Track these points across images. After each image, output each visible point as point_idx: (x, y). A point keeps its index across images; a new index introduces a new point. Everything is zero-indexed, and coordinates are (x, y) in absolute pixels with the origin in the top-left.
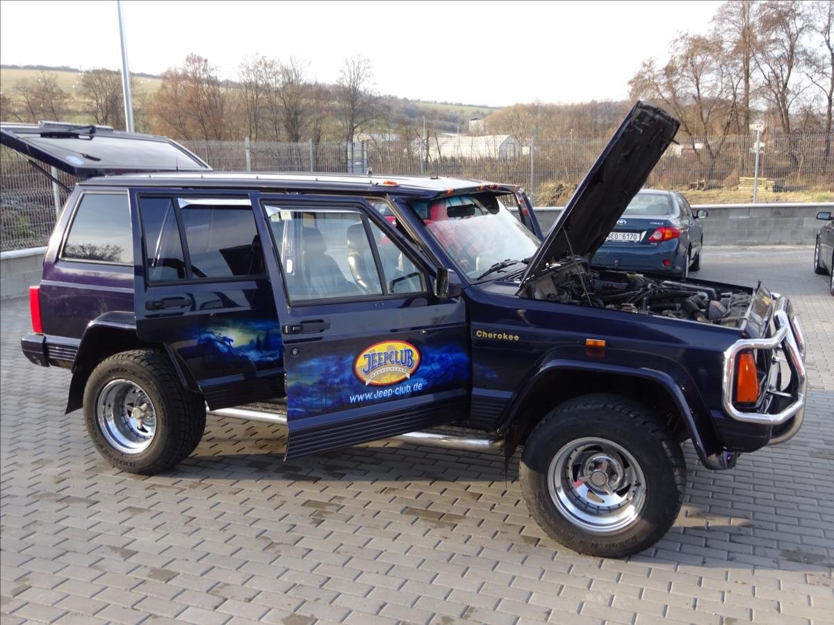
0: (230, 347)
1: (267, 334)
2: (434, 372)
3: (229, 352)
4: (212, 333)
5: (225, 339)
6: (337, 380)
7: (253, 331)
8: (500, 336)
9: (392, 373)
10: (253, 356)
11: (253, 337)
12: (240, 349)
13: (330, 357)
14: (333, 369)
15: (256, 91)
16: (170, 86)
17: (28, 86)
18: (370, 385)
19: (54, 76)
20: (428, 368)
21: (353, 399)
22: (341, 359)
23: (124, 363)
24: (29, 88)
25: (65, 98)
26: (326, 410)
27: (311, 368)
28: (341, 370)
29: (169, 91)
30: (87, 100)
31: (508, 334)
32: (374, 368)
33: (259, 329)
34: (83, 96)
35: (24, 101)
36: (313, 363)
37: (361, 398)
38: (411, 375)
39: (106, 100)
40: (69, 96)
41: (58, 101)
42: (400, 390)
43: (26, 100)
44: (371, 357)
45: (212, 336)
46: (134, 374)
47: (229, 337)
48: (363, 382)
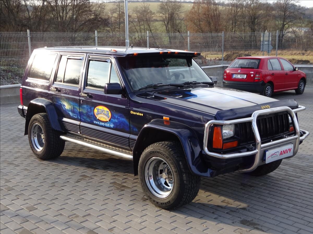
1: (73, 107)
2: (116, 122)
3: (65, 110)
6: (90, 114)
8: (137, 114)
9: (104, 118)
11: (70, 107)
15: (236, 8)
16: (196, 7)
17: (138, 10)
19: (148, 5)
20: (114, 120)
22: (90, 108)
23: (37, 117)
24: (138, 11)
25: (152, 14)
26: (89, 123)
27: (85, 108)
28: (91, 111)
29: (196, 10)
30: (161, 15)
31: (140, 113)
32: (99, 114)
33: (72, 104)
34: (159, 13)
35: (136, 16)
37: (96, 122)
38: (109, 121)
39: (169, 15)
40: (154, 13)
41: (149, 16)
42: (107, 125)
43: (137, 16)
44: (98, 109)
45: (61, 103)
46: (39, 121)
47: (65, 105)
48: (96, 118)
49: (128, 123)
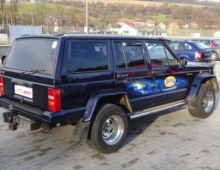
0: (137, 89)
1: (146, 85)
2: (178, 84)
3: (137, 91)
4: (133, 85)
5: (136, 87)
6: (161, 85)
7: (143, 84)
9: (171, 84)
10: (143, 92)
11: (143, 86)
12: (139, 90)
13: (160, 80)
14: (160, 83)
18: (167, 87)
20: (177, 83)
21: (163, 90)
22: (162, 80)
26: (159, 93)
27: (156, 82)
28: (162, 83)
31: (191, 73)
32: (167, 83)
33: (144, 83)
36: (157, 81)
37: (165, 90)
38: (174, 85)
42: (172, 88)
44: (167, 80)
45: (133, 86)
47: (137, 86)
48: (165, 86)
49: (185, 82)
